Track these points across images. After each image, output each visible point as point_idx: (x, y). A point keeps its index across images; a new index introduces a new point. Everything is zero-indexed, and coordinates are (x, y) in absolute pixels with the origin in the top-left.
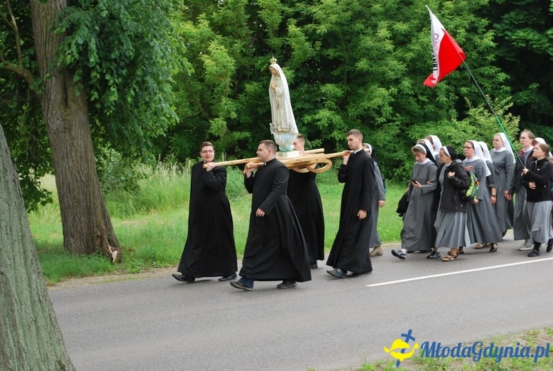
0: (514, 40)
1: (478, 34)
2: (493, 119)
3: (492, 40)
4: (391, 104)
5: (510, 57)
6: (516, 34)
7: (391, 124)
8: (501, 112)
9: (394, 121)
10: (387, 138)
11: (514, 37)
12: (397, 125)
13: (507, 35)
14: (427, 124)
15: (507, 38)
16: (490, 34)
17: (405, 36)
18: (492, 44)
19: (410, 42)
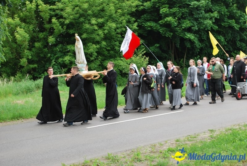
0: (146, 27)
1: (131, 23)
2: (138, 58)
3: (137, 27)
4: (96, 52)
5: (145, 34)
6: (147, 24)
7: (97, 60)
8: (141, 55)
9: (98, 59)
10: (95, 66)
11: (146, 25)
12: (99, 61)
13: (143, 24)
14: (111, 60)
15: (143, 26)
16: (136, 24)
17: (102, 24)
18: (137, 28)
19: (104, 26)
